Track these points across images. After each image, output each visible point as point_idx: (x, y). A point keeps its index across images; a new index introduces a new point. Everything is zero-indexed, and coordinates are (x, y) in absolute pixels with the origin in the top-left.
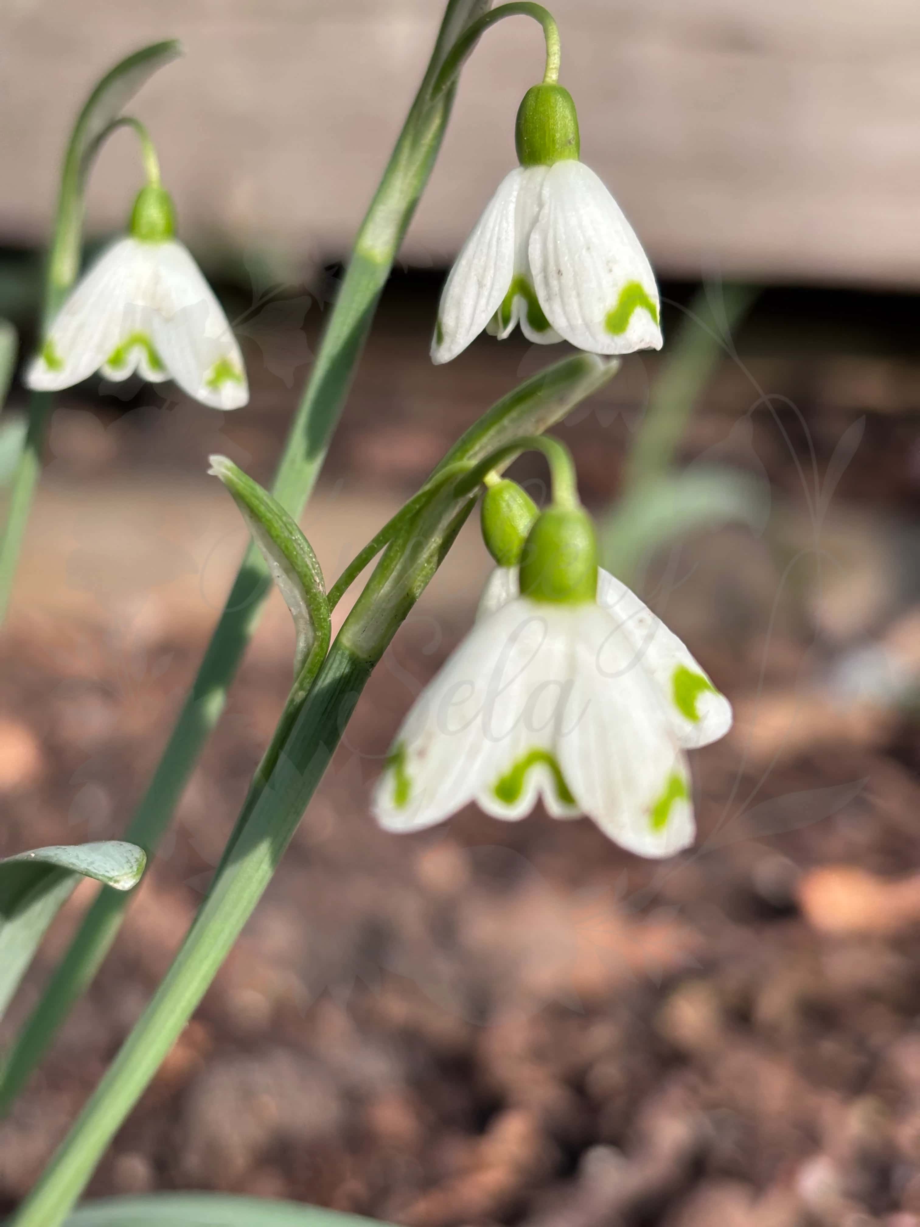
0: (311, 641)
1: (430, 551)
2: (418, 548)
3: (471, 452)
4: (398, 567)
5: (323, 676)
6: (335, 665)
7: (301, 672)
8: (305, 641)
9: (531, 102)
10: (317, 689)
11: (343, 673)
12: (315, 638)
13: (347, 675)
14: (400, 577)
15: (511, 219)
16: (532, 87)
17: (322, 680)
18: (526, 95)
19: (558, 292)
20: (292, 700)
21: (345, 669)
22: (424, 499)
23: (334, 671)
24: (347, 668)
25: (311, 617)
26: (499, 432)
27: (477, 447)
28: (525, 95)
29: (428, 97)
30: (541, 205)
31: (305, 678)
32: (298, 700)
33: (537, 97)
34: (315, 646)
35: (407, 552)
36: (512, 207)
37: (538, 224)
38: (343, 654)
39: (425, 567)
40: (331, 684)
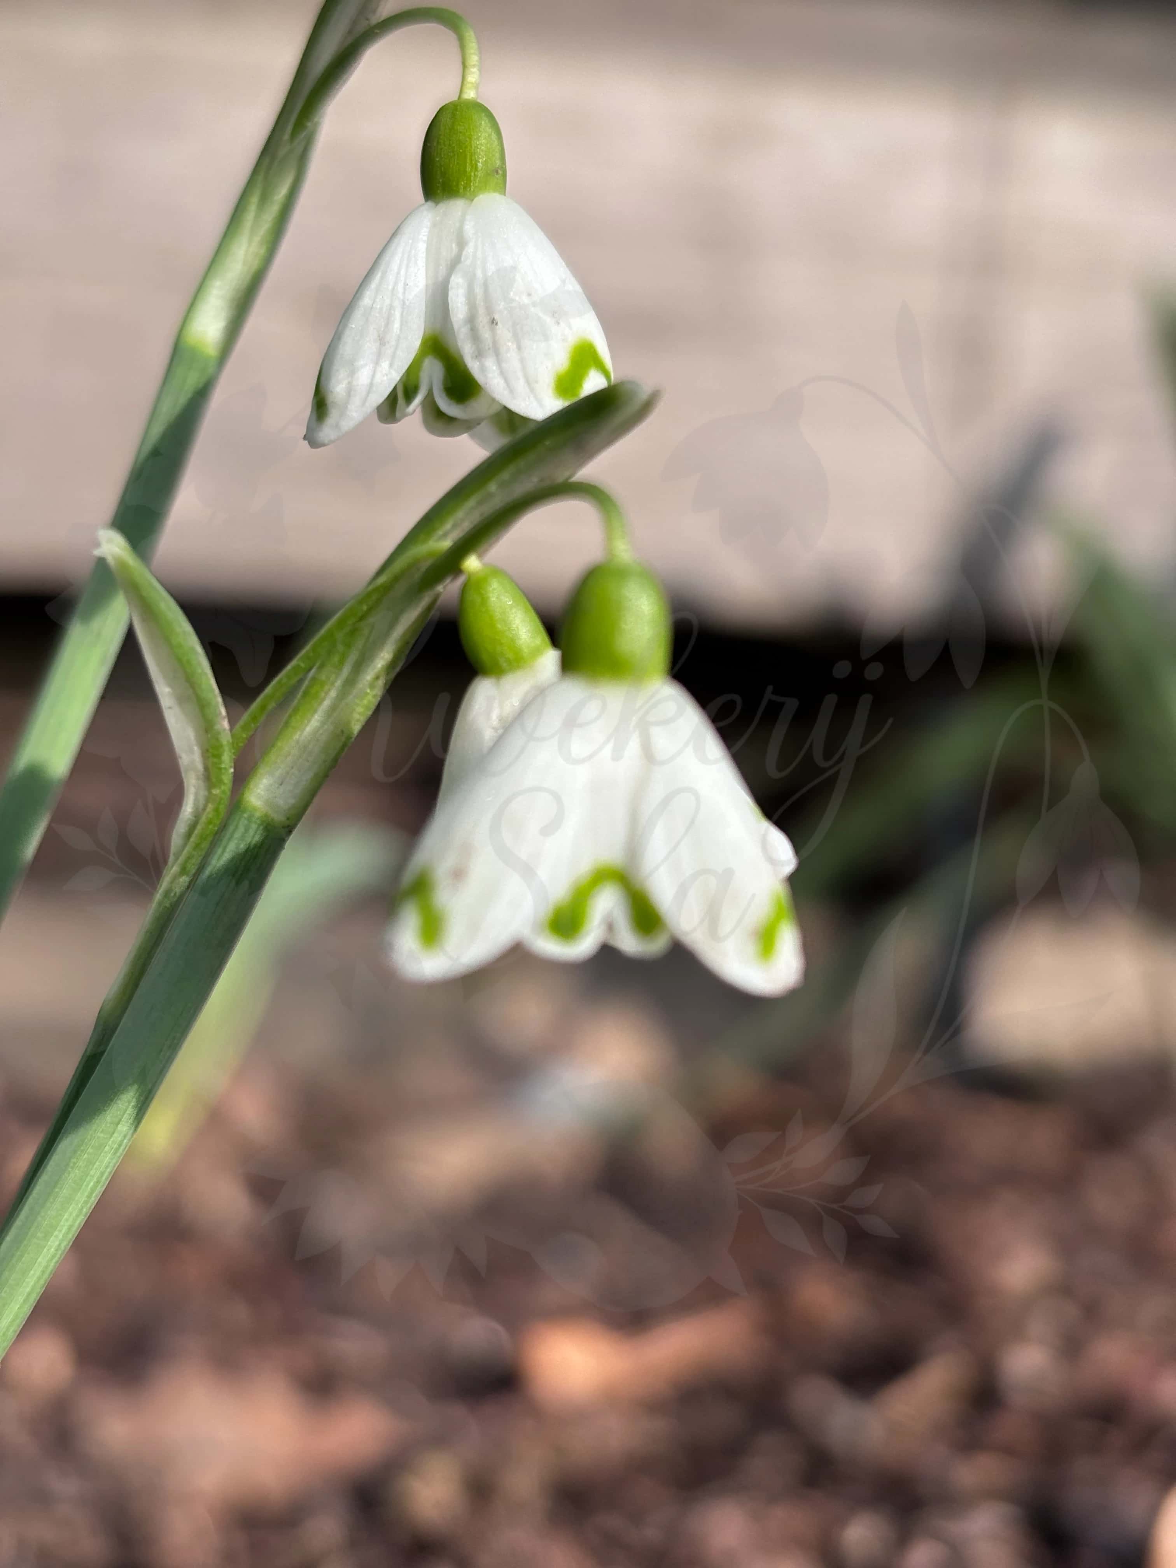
0: (202, 801)
1: (376, 670)
2: (359, 667)
3: (440, 532)
4: (333, 694)
5: (219, 851)
6: (237, 835)
7: (183, 850)
8: (194, 804)
9: (445, 119)
10: (207, 872)
11: (250, 844)
12: (208, 800)
13: (255, 846)
14: (333, 708)
15: (421, 262)
16: (444, 104)
17: (216, 857)
18: (438, 113)
19: (491, 345)
20: (167, 893)
21: (253, 837)
22: (374, 597)
23: (236, 841)
24: (256, 836)
25: (206, 769)
26: (480, 503)
27: (448, 526)
28: (436, 113)
29: (286, 137)
30: (462, 243)
31: (189, 858)
32: (178, 890)
33: (454, 115)
34: (208, 810)
35: (346, 671)
36: (422, 247)
37: (460, 266)
38: (249, 819)
39: (368, 694)
40: (232, 860)
